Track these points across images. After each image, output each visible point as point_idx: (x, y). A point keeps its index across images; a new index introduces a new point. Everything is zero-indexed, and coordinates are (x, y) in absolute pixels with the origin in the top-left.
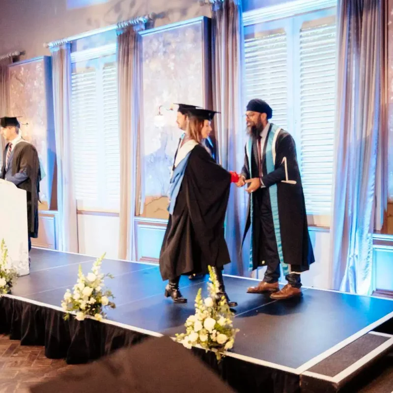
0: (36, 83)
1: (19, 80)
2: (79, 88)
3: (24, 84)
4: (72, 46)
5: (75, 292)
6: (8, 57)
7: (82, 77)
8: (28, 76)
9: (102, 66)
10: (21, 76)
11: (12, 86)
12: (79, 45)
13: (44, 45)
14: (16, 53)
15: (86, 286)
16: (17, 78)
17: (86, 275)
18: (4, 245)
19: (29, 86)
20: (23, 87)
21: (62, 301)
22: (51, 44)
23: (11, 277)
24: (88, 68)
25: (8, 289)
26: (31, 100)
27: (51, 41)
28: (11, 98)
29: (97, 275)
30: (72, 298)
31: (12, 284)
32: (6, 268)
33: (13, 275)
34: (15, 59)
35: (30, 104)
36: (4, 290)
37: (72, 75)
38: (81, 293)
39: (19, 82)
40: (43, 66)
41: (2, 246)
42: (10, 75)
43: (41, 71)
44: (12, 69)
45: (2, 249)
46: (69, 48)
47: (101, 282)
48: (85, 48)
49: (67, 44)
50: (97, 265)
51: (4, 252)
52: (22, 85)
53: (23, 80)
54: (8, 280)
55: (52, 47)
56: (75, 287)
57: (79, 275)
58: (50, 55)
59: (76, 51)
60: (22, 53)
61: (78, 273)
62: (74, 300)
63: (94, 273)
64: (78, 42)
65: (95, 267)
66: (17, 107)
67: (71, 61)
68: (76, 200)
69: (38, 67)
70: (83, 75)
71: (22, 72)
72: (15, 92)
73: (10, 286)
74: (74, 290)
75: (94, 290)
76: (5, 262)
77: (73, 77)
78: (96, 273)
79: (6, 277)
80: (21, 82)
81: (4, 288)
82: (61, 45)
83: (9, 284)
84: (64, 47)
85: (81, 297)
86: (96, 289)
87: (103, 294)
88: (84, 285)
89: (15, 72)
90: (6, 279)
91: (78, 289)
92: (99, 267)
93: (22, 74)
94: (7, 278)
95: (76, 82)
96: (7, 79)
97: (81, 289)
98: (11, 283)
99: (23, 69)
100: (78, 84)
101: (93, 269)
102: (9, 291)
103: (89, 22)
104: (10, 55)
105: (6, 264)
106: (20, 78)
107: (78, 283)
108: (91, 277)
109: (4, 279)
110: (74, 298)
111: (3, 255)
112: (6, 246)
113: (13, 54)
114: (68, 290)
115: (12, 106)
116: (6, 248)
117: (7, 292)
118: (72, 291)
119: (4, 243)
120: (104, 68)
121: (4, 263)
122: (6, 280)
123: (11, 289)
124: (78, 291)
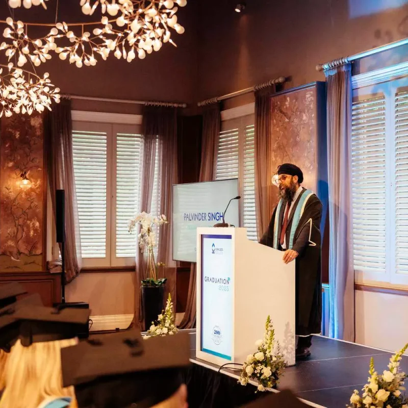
0: (304, 118)
1: (284, 113)
2: (361, 121)
3: (289, 118)
4: (354, 68)
5: (364, 395)
6: (270, 85)
7: (365, 108)
8: (295, 108)
9: (394, 91)
10: (286, 108)
11: (275, 121)
12: (363, 65)
13: (317, 68)
14: (281, 80)
15: (380, 388)
16: (281, 112)
17: (380, 373)
18: (269, 324)
19: (296, 121)
20: (289, 122)
21: (347, 405)
22: (326, 66)
23: (277, 366)
24: (374, 94)
25: (274, 382)
26: (298, 139)
27: (325, 63)
28: (272, 136)
29: (394, 375)
30: (361, 403)
31: (279, 377)
32: (272, 354)
33: (280, 364)
34: (279, 87)
35: (296, 144)
36: (269, 383)
37: (353, 105)
38: (374, 398)
39: (283, 116)
40: (315, 94)
41: (267, 325)
42: (272, 107)
43: (311, 101)
44: (275, 100)
45: (267, 329)
46: (350, 69)
47: (400, 385)
48: (371, 69)
49: (347, 65)
50: (395, 361)
51: (270, 333)
52: (287, 120)
53: (289, 113)
54: (274, 370)
55: (327, 70)
56: (365, 388)
57: (370, 372)
58: (323, 80)
59: (358, 73)
60: (288, 79)
61: (369, 369)
62: (365, 405)
63: (391, 371)
64: (361, 61)
65: (393, 364)
66: (279, 147)
67: (352, 86)
68: (354, 271)
69: (308, 96)
70: (366, 105)
71: (287, 103)
72: (278, 129)
73: (277, 378)
74: (364, 391)
75: (391, 394)
76: (271, 345)
77: (354, 107)
78: (395, 371)
79: (271, 365)
80: (285, 115)
81: (269, 381)
82: (339, 66)
83: (275, 375)
84: (344, 69)
85: (374, 403)
86: (395, 393)
87: (403, 402)
88: (377, 386)
89: (279, 103)
90: (271, 368)
91: (370, 390)
92: (398, 363)
93: (288, 106)
94: (273, 367)
95: (358, 114)
96: (268, 114)
97: (374, 391)
98: (277, 374)
99: (288, 99)
100: (360, 116)
101: (390, 366)
102: (274, 385)
103: (378, 34)
104: (273, 82)
105: (271, 349)
106: (285, 112)
107: (369, 383)
108: (388, 376)
109: (269, 368)
110: (364, 402)
111: (268, 337)
112: (271, 326)
113: (277, 81)
114: (356, 391)
115: (274, 146)
116: (272, 329)
117: (272, 386)
118: (360, 394)
119: (270, 322)
120: (397, 95)
121: (269, 347)
122: (271, 370)
123: (277, 382)
124: (370, 394)
